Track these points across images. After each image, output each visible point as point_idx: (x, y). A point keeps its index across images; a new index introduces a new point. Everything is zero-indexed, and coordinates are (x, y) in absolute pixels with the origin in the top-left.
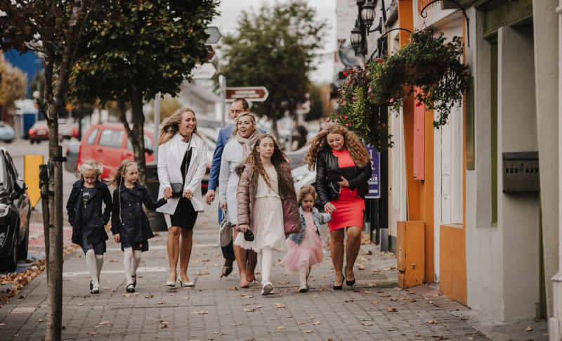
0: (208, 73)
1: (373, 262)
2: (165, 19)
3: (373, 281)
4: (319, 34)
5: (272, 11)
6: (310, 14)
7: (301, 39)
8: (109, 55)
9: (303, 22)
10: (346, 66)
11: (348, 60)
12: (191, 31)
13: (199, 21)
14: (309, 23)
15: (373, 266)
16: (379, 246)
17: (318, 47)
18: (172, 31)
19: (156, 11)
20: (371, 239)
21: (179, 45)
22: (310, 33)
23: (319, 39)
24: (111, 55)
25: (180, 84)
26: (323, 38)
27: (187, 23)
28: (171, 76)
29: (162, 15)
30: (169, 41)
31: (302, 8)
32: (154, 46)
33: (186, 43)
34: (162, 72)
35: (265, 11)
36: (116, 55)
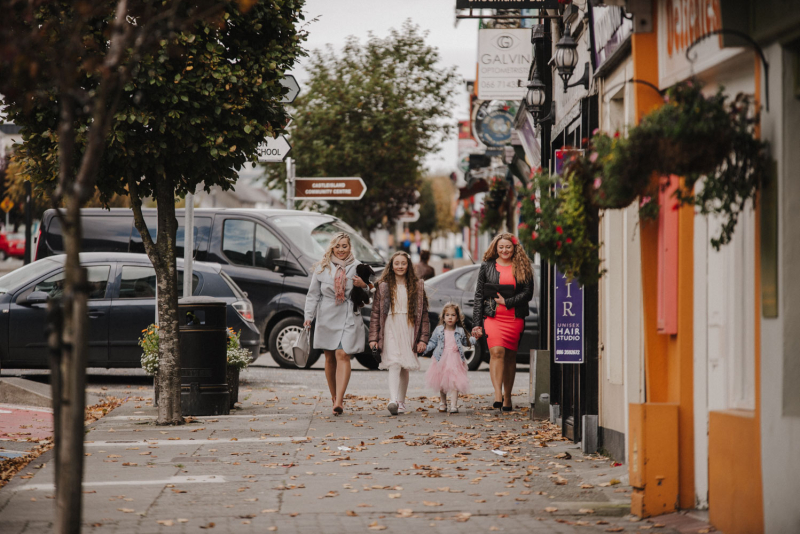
0: (277, 152)
1: (578, 472)
2: (216, 60)
3: (585, 503)
4: (443, 91)
5: (364, 52)
6: (428, 58)
7: (413, 98)
8: (121, 117)
9: (417, 72)
10: (488, 144)
11: (492, 134)
12: (260, 81)
13: (273, 65)
14: (427, 73)
15: (579, 479)
16: (581, 444)
17: (440, 113)
18: (227, 81)
19: (201, 47)
20: (564, 433)
21: (241, 104)
22: (428, 91)
23: (443, 100)
24: (124, 117)
25: (238, 169)
26: (449, 98)
27: (251, 67)
28: (224, 154)
29: (211, 53)
30: (223, 96)
31: (415, 48)
32: (196, 105)
33: (250, 100)
34: (209, 148)
35: (352, 52)
36: (133, 118)
